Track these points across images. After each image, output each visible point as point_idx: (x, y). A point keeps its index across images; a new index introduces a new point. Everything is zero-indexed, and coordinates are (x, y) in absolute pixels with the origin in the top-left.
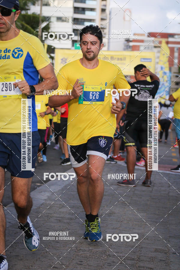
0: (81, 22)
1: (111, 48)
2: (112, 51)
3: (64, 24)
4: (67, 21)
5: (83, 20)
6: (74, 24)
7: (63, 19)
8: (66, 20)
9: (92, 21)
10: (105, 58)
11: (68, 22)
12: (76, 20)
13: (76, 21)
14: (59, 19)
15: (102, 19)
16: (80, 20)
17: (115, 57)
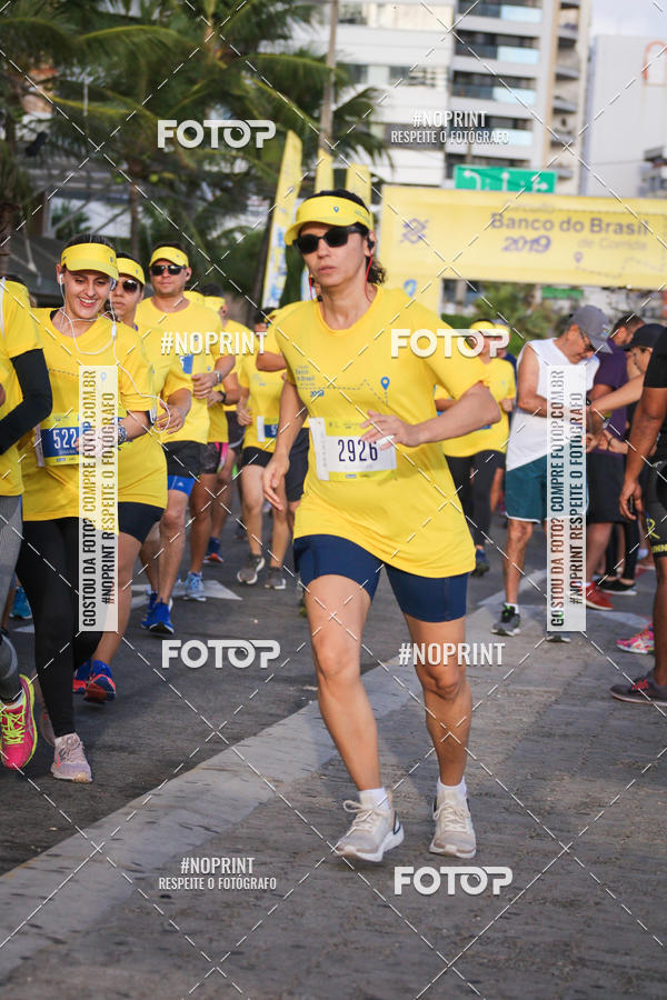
0: (482, 85)
1: (592, 187)
2: (594, 197)
3: (419, 91)
4: (428, 82)
5: (488, 81)
6: (455, 93)
7: (413, 75)
8: (424, 77)
9: (524, 83)
10: (568, 222)
11: (433, 86)
12: (460, 80)
13: (463, 83)
14: (400, 73)
15: (561, 78)
16: (476, 80)
17: (606, 220)
